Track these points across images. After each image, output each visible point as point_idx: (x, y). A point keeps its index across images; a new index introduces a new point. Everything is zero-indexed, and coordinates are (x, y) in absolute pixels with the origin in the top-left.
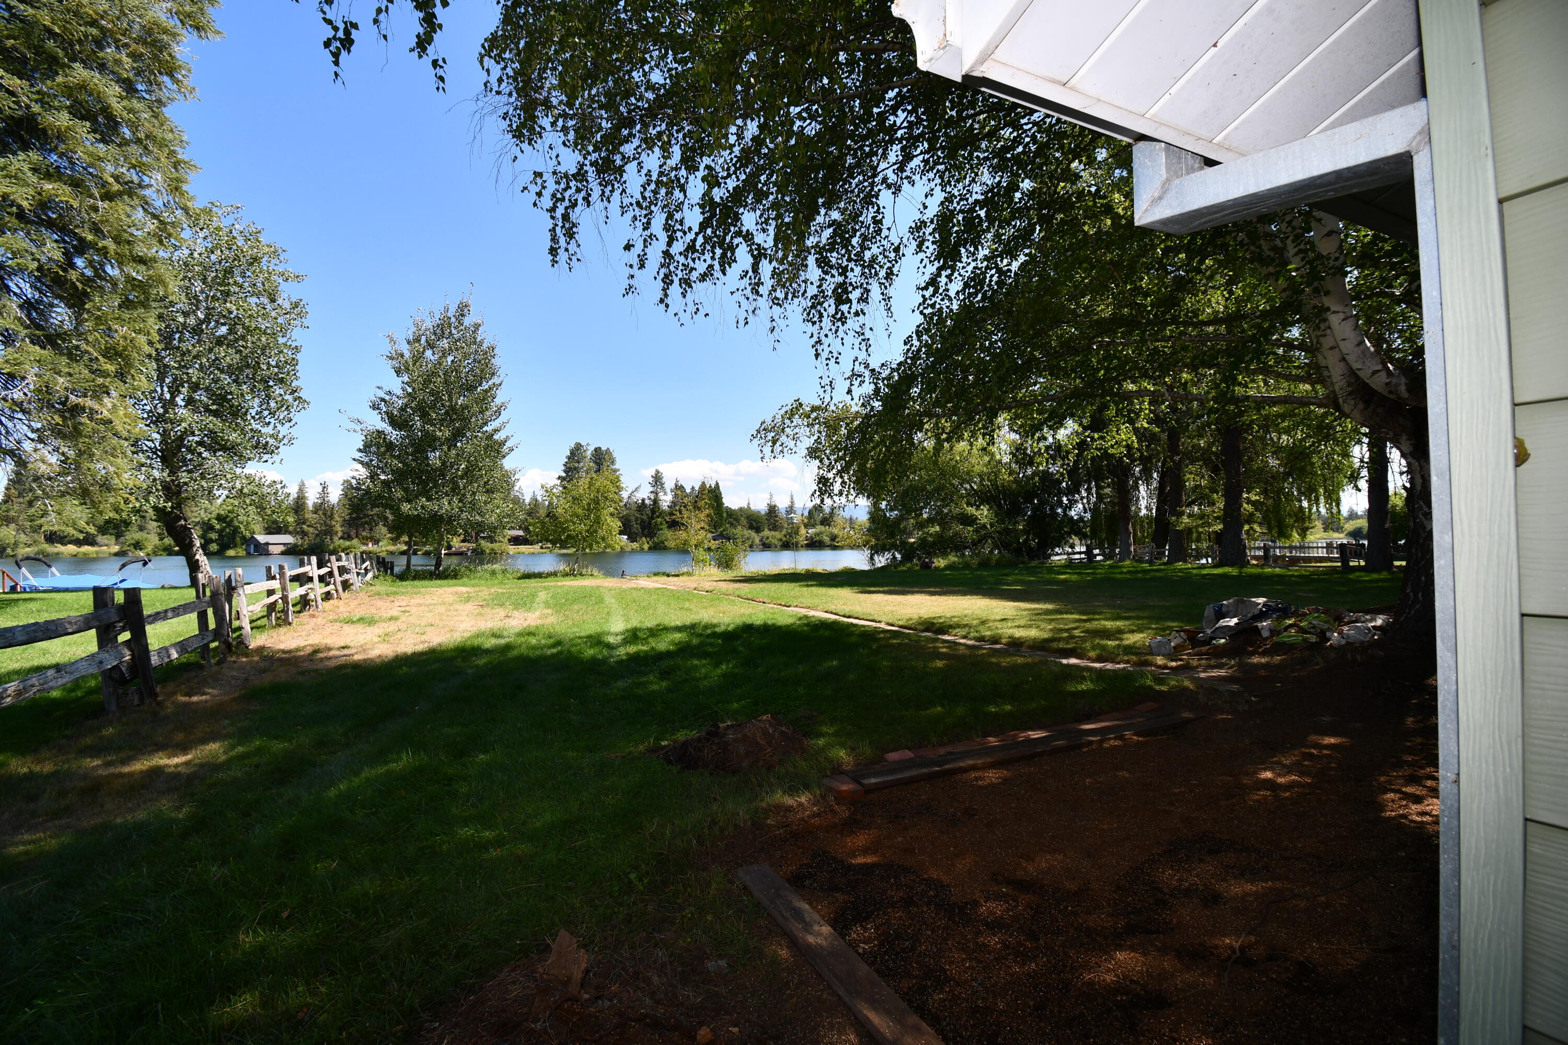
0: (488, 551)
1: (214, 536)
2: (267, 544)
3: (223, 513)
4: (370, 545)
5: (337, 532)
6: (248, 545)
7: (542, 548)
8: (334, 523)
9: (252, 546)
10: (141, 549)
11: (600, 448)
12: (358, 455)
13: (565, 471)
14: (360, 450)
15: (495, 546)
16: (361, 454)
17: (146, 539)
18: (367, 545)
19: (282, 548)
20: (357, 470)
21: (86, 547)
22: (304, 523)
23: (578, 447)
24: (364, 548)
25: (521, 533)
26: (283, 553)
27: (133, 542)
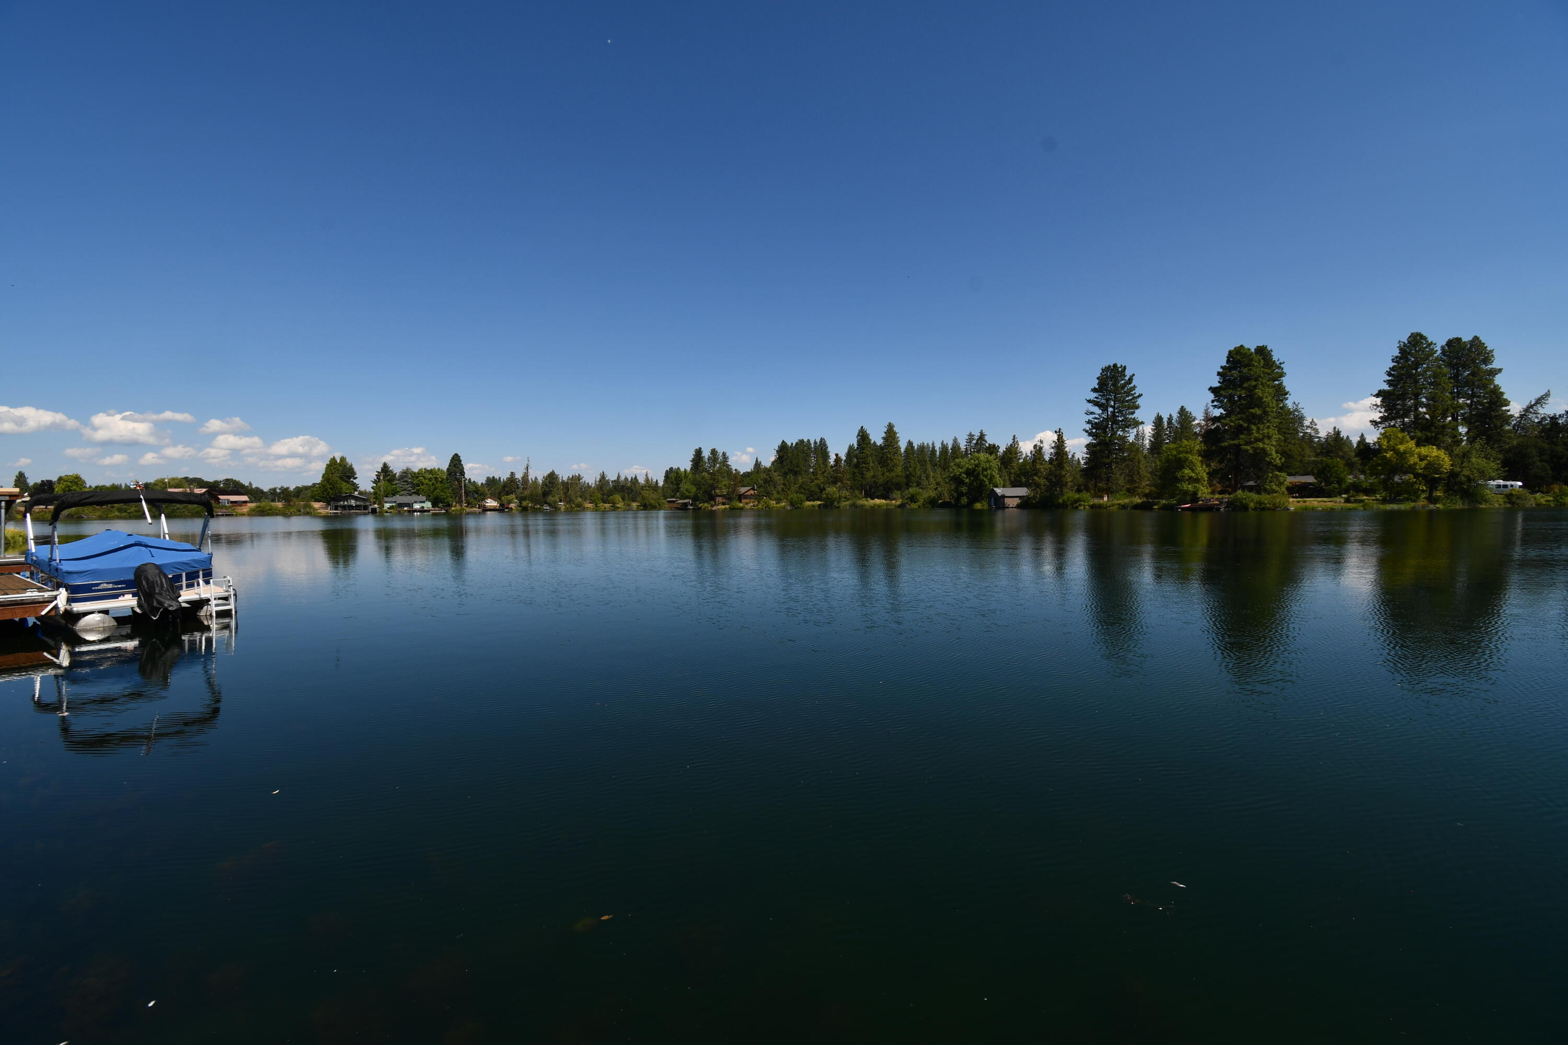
0: (1252, 505)
1: (964, 489)
2: (1004, 497)
3: (971, 467)
4: (1106, 499)
5: (1067, 483)
6: (990, 499)
7: (1347, 501)
8: (1063, 473)
9: (993, 499)
10: (915, 502)
11: (1458, 340)
12: (1093, 396)
13: (1388, 382)
14: (1094, 390)
15: (1265, 498)
16: (1095, 395)
17: (919, 493)
18: (1102, 497)
19: (1017, 501)
20: (1092, 413)
21: (882, 500)
22: (1036, 475)
23: (1417, 340)
24: (1096, 501)
25: (1310, 479)
26: (1018, 507)
27: (909, 495)
